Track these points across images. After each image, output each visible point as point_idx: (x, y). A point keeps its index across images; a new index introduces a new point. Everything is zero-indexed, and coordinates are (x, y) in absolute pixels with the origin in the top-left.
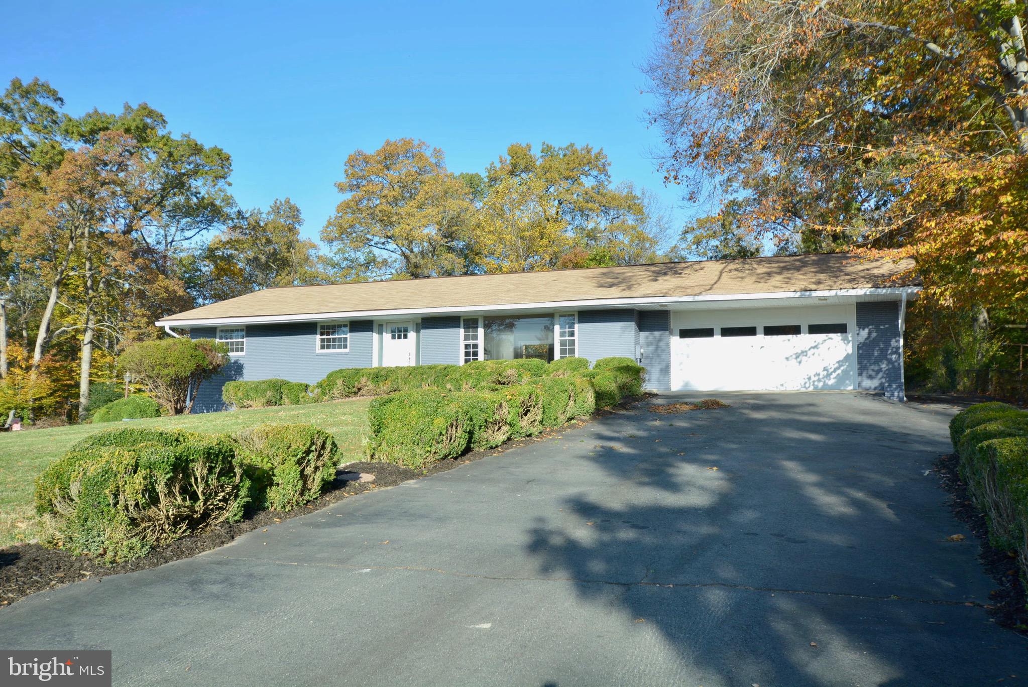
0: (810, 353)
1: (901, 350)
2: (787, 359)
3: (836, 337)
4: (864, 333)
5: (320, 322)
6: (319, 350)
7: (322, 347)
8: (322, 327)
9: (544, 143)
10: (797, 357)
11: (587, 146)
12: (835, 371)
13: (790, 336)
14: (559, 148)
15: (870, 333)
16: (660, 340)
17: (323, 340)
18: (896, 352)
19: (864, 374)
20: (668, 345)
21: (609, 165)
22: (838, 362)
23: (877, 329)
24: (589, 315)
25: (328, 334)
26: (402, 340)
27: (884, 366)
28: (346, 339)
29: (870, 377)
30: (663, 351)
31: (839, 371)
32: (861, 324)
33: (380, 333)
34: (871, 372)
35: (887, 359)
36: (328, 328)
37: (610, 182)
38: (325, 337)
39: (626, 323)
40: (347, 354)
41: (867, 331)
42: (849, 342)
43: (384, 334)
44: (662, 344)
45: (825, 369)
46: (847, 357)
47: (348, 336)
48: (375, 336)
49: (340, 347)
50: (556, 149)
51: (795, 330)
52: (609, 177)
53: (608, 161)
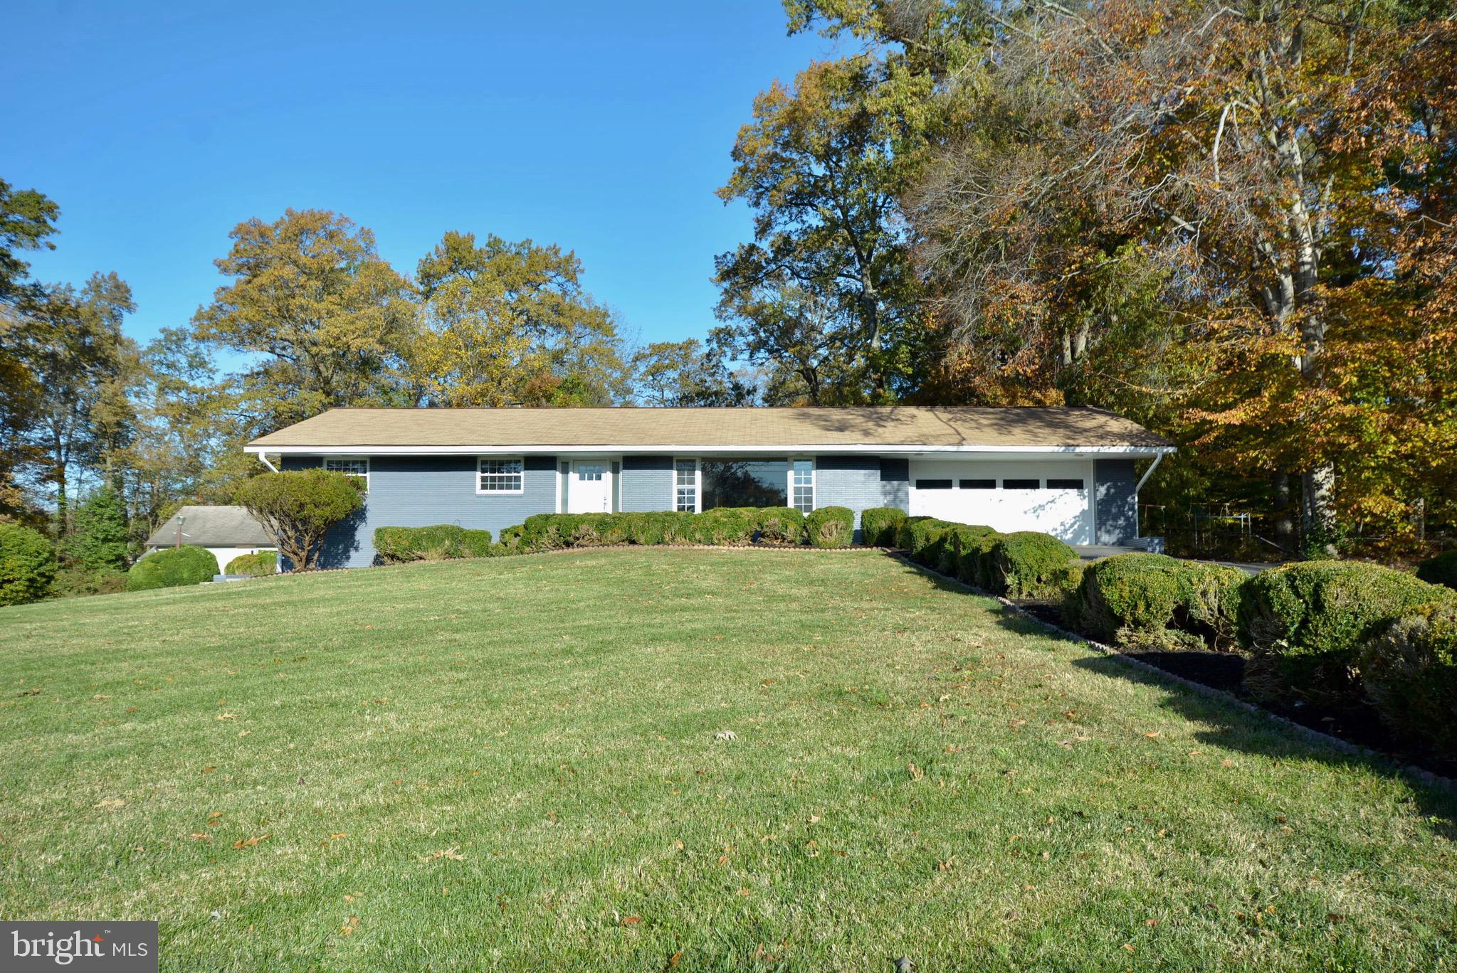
0: (1047, 507)
1: (1136, 507)
2: (1025, 512)
3: (1073, 493)
4: (1102, 490)
5: (481, 456)
6: (479, 491)
7: (484, 487)
8: (484, 462)
9: (490, 235)
10: (1035, 512)
11: (555, 246)
12: (1072, 525)
13: (1028, 491)
14: (511, 244)
15: (1108, 489)
16: (898, 490)
17: (484, 479)
18: (1132, 509)
19: (1103, 529)
20: (907, 494)
21: (582, 271)
22: (1075, 517)
23: (1115, 486)
24: (827, 461)
25: (493, 471)
26: (594, 482)
27: (1121, 522)
28: (518, 479)
29: (1108, 532)
30: (901, 501)
31: (1076, 527)
32: (1100, 479)
33: (565, 471)
34: (1108, 527)
35: (1124, 515)
36: (494, 464)
37: (580, 293)
38: (488, 474)
39: (866, 472)
40: (520, 496)
41: (1105, 486)
42: (1084, 497)
43: (571, 473)
44: (901, 494)
45: (1062, 524)
46: (1083, 512)
47: (522, 474)
48: (559, 475)
49: (509, 487)
50: (507, 244)
51: (1033, 484)
52: (579, 286)
53: (581, 267)
